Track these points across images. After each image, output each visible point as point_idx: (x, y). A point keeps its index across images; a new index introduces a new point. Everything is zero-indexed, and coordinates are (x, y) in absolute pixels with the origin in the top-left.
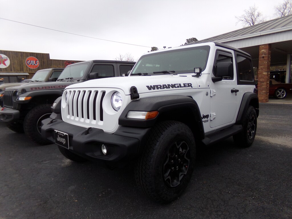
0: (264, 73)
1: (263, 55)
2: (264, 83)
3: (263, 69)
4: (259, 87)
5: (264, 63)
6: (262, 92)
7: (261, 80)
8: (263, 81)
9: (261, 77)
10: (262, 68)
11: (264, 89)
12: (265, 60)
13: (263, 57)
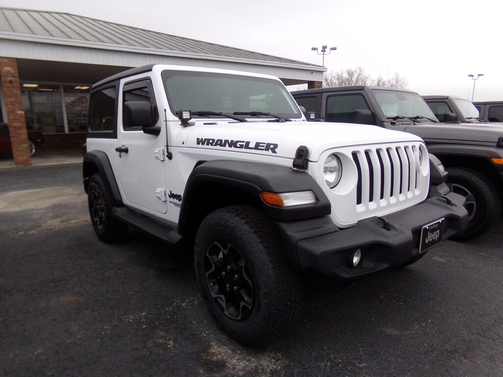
0: (19, 112)
1: (8, 77)
2: (21, 129)
3: (14, 105)
4: (13, 137)
5: (14, 92)
6: (22, 147)
7: (15, 124)
8: (20, 127)
9: (14, 120)
10: (11, 102)
11: (24, 141)
12: (14, 87)
13: (11, 82)
